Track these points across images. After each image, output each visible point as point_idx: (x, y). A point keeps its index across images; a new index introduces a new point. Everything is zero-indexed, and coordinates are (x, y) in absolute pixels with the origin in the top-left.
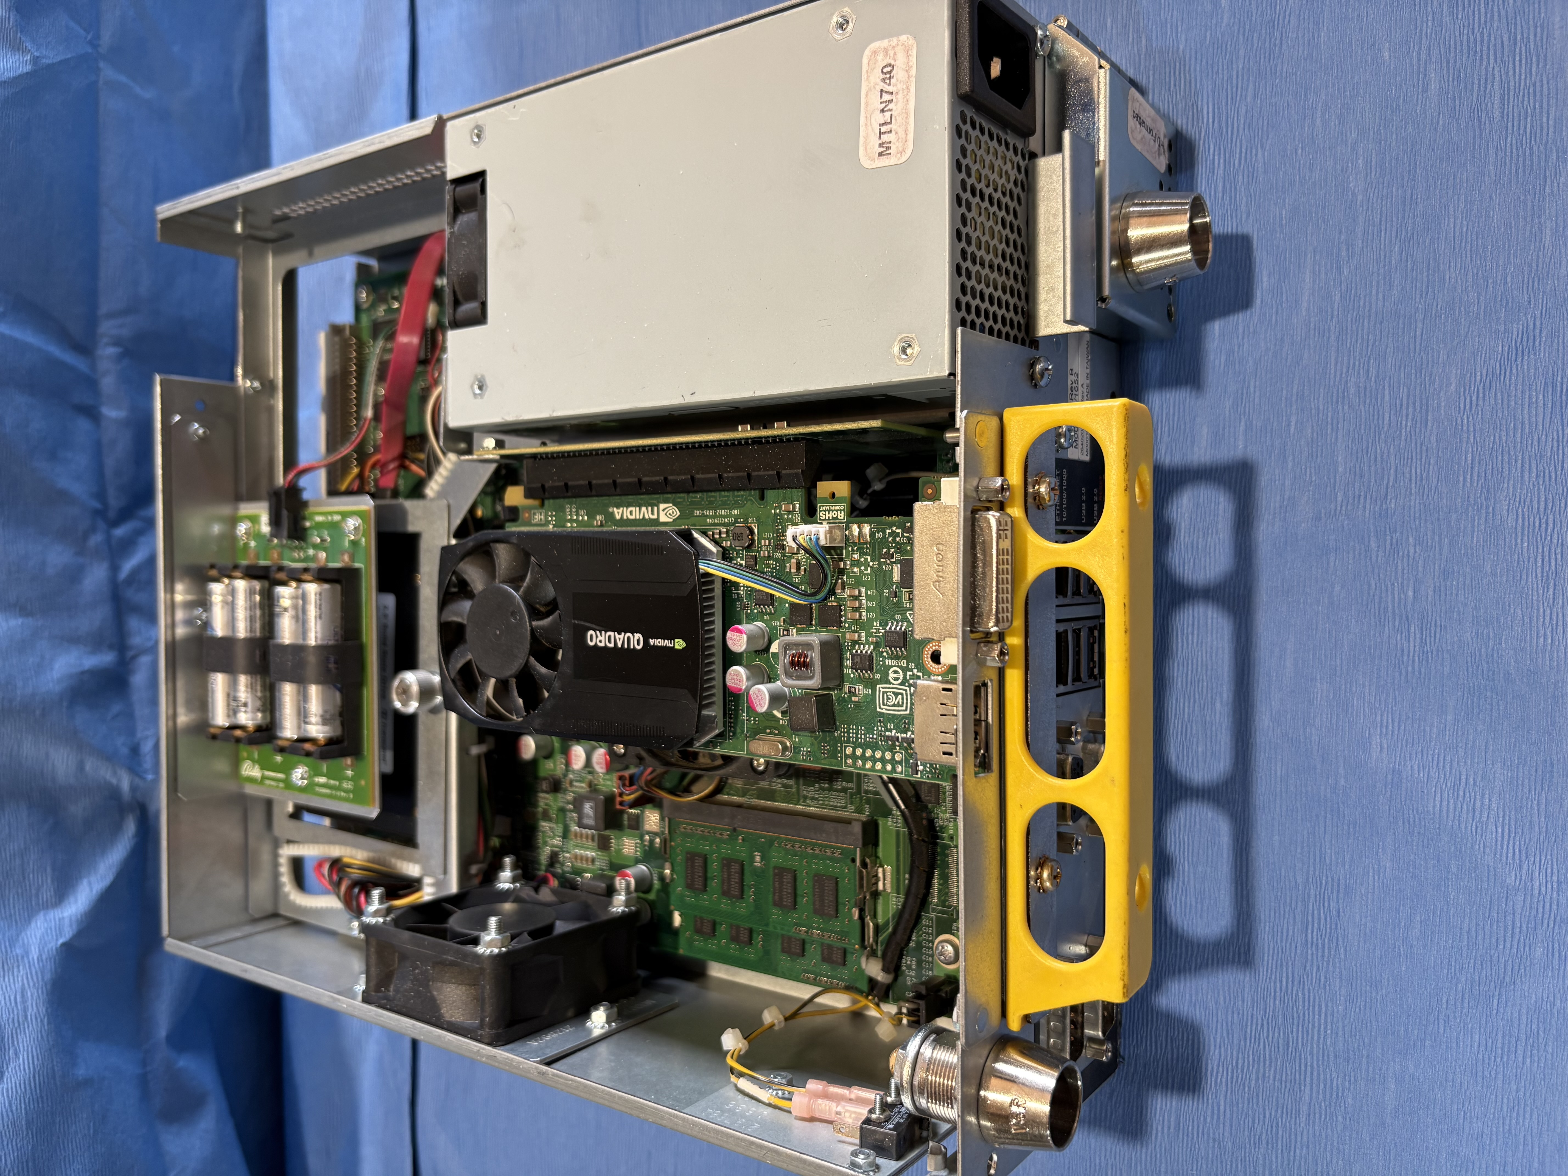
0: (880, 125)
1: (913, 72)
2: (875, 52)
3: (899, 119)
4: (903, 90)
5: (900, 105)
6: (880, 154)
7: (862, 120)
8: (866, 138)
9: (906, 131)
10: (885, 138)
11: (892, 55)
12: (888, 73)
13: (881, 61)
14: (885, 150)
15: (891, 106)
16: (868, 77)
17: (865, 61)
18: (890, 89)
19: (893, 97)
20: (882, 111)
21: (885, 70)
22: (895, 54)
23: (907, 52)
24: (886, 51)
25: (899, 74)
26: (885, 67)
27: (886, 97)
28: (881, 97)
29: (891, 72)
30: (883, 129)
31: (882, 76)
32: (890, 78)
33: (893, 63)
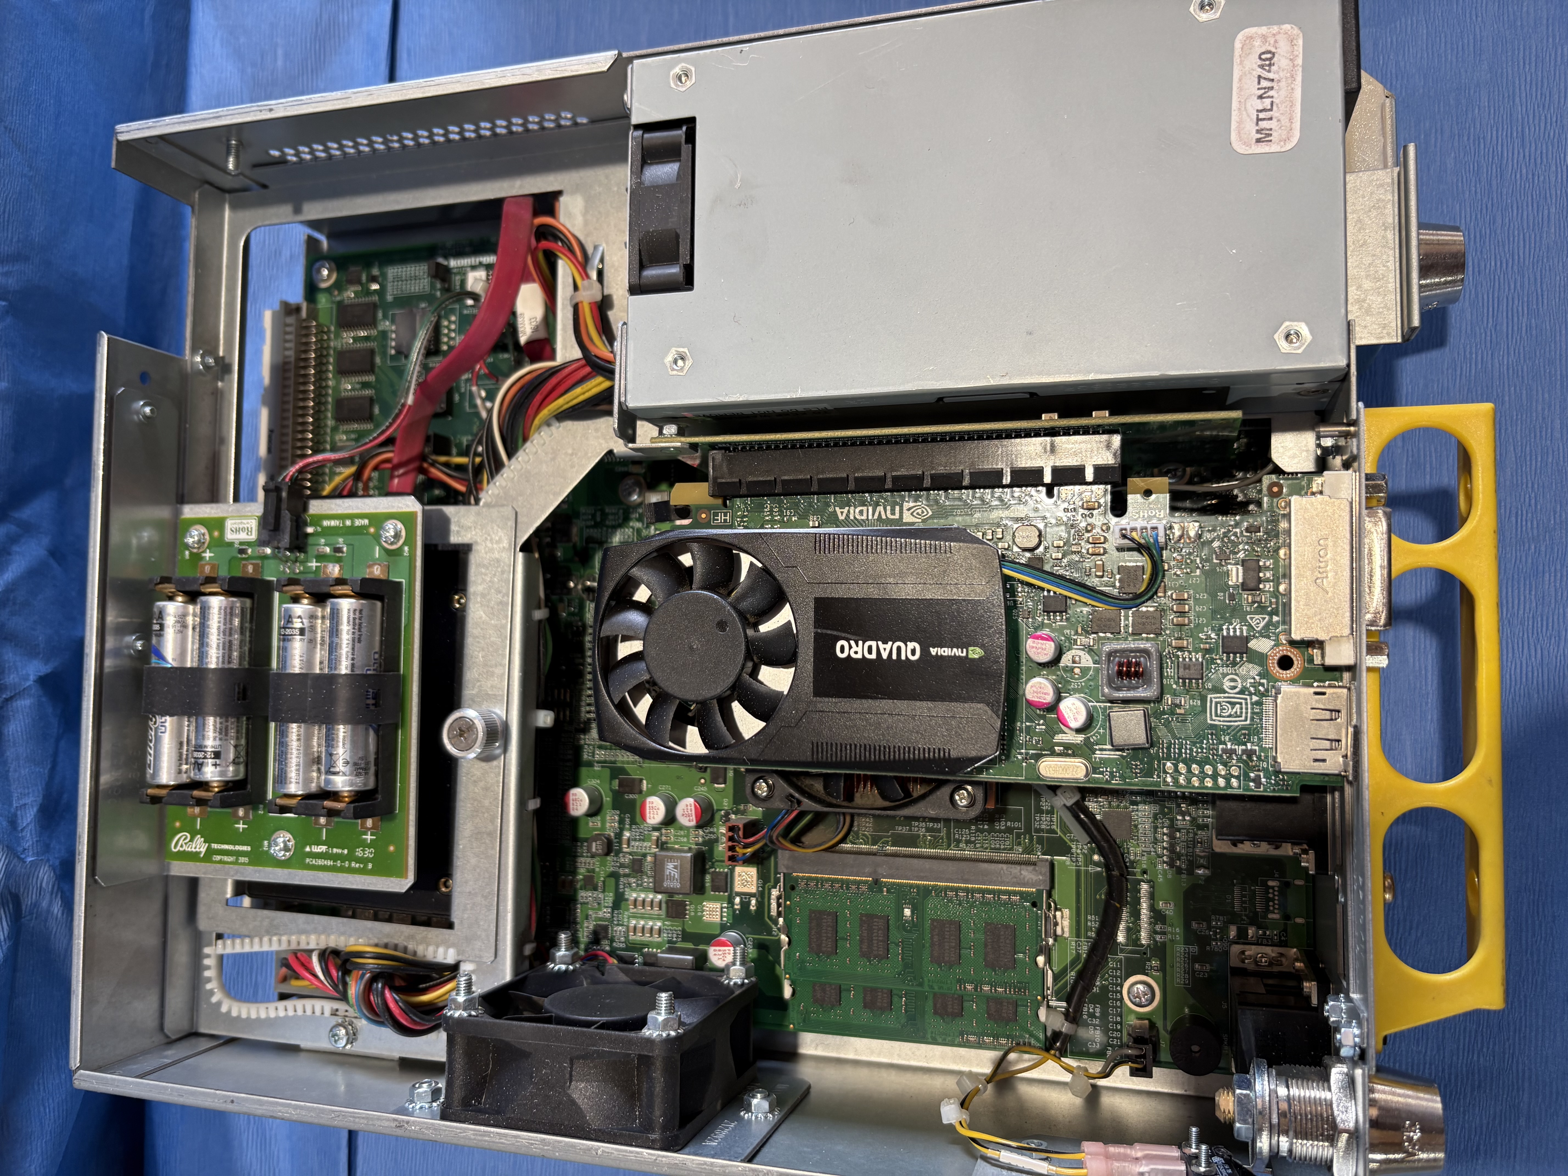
0: (1258, 111)
1: (1299, 61)
2: (1251, 38)
3: (1282, 108)
4: (1287, 78)
5: (1283, 93)
6: (1258, 141)
7: (1235, 105)
8: (1240, 122)
9: (1291, 120)
10: (1263, 124)
11: (1272, 42)
12: (1267, 60)
13: (1259, 47)
14: (1264, 137)
15: (1271, 93)
16: (1241, 62)
17: (1238, 45)
18: (1271, 76)
19: (1274, 84)
20: (1261, 97)
21: (1263, 57)
22: (1276, 41)
23: (1292, 41)
24: (1264, 38)
25: (1281, 61)
26: (1264, 53)
27: (1264, 84)
28: (1259, 83)
29: (1270, 59)
30: (1262, 116)
31: (1260, 62)
32: (1270, 65)
33: (1273, 50)
